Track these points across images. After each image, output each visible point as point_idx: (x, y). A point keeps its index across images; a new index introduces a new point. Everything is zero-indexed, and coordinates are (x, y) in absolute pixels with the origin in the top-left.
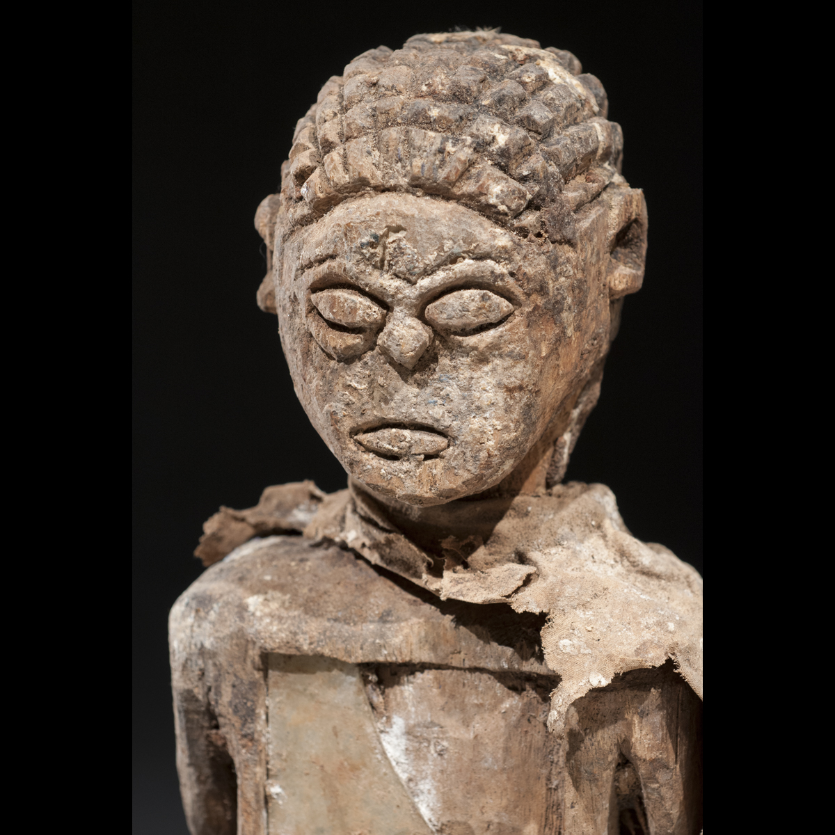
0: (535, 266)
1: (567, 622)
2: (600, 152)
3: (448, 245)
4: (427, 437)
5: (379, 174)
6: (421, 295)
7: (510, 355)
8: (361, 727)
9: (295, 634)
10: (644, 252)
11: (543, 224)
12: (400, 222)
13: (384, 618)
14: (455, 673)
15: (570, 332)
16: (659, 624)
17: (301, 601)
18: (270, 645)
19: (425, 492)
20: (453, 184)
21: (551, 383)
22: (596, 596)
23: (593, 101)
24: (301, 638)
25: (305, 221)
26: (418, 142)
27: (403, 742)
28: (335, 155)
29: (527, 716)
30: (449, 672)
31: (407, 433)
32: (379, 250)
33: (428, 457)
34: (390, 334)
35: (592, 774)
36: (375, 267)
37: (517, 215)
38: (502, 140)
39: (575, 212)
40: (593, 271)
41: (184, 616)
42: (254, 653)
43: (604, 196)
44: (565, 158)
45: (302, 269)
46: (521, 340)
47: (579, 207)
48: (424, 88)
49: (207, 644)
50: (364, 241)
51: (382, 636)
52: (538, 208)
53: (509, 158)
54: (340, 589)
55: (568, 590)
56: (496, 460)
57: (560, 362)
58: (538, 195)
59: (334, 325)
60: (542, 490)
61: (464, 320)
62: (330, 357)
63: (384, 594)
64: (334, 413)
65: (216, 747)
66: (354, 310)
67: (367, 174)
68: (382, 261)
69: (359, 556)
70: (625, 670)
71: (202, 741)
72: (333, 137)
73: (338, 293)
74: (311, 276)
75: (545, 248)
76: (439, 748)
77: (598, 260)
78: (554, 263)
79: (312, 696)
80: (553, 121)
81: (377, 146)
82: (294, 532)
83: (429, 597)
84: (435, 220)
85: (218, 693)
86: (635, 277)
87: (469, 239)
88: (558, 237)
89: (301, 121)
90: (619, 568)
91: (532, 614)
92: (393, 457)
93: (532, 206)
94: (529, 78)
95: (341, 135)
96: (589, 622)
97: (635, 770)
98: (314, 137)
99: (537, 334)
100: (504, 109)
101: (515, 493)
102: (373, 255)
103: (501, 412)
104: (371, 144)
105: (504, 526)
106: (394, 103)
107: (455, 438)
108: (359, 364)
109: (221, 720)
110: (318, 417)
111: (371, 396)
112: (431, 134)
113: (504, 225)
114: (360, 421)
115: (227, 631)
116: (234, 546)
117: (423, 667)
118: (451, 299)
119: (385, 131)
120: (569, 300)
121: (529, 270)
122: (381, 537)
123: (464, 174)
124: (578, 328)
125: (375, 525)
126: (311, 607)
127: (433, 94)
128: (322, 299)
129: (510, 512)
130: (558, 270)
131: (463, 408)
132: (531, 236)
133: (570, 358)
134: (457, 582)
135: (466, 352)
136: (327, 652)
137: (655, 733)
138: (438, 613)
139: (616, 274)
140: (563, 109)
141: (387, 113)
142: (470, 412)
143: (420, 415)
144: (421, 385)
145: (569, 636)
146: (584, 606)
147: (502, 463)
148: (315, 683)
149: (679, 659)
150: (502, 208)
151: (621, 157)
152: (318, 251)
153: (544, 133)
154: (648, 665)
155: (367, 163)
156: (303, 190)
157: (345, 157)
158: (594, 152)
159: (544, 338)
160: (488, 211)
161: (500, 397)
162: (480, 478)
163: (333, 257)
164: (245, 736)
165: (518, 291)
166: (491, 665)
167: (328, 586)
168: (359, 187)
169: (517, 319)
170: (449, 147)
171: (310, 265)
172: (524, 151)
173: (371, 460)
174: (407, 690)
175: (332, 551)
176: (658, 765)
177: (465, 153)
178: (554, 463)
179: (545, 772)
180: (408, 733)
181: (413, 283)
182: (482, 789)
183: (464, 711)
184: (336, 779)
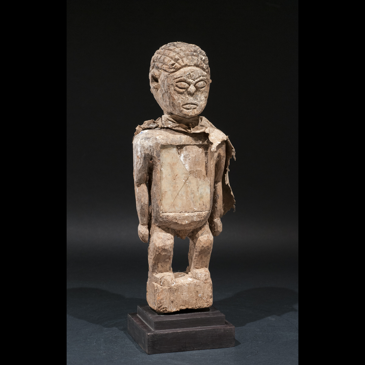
1: (211, 135)
3: (200, 74)
4: (194, 106)
5: (189, 63)
6: (195, 82)
8: (177, 156)
9: (167, 141)
12: (193, 71)
14: (191, 146)
17: (166, 136)
18: (162, 144)
19: (193, 115)
25: (174, 72)
26: (194, 58)
28: (181, 61)
31: (191, 105)
33: (194, 109)
34: (191, 89)
36: (189, 78)
37: (206, 70)
38: (203, 58)
42: (160, 145)
45: (174, 79)
49: (151, 145)
50: (188, 74)
51: (181, 140)
53: (205, 61)
59: (180, 88)
61: (201, 86)
62: (179, 94)
65: (151, 163)
67: (187, 63)
69: (170, 129)
74: (176, 80)
76: (189, 158)
79: (168, 152)
81: (188, 59)
82: (150, 128)
84: (198, 70)
85: (153, 153)
87: (202, 73)
91: (208, 133)
92: (188, 109)
93: (207, 68)
102: (189, 76)
103: (204, 101)
107: (198, 105)
108: (184, 94)
109: (153, 158)
111: (185, 99)
113: (204, 71)
114: (184, 103)
115: (154, 143)
117: (186, 145)
118: (200, 83)
123: (200, 63)
126: (168, 137)
127: (191, 51)
128: (179, 84)
131: (200, 100)
134: (193, 130)
135: (200, 91)
136: (172, 144)
138: (188, 136)
143: (193, 102)
144: (193, 97)
145: (212, 137)
146: (213, 132)
148: (169, 150)
152: (178, 76)
154: (225, 140)
155: (186, 61)
157: (183, 61)
161: (204, 99)
163: (181, 77)
164: (158, 160)
165: (207, 82)
166: (198, 143)
168: (186, 66)
169: (206, 86)
170: (198, 59)
173: (185, 110)
174: (184, 149)
175: (165, 129)
177: (200, 60)
179: (205, 161)
180: (184, 157)
181: (194, 80)
182: (196, 164)
183: (193, 152)
184: (172, 166)
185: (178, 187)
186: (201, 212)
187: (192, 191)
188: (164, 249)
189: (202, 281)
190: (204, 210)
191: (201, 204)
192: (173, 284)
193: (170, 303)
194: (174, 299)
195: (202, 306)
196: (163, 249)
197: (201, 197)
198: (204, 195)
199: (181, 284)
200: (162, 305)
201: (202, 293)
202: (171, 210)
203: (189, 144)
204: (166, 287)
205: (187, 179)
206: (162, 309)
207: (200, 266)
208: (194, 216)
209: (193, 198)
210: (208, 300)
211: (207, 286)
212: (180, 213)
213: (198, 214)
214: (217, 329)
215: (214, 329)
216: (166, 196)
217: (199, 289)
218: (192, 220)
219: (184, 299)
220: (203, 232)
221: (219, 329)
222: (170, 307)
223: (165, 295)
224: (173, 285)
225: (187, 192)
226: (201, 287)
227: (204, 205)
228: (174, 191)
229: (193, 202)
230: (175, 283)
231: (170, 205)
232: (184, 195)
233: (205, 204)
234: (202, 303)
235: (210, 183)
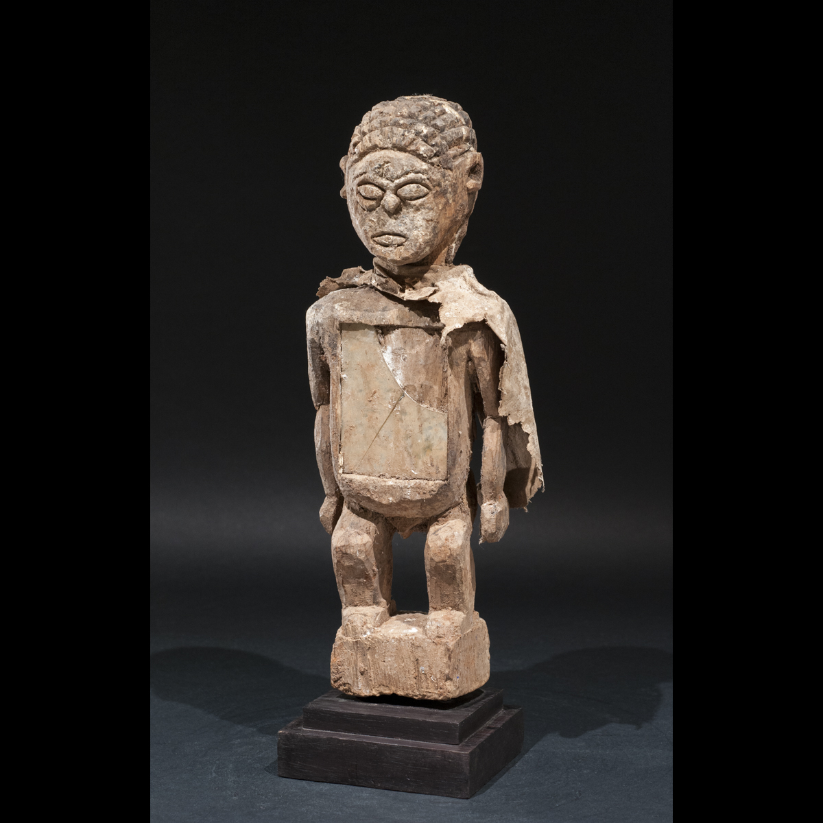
0: (437, 176)
1: (449, 307)
2: (464, 138)
3: (405, 168)
4: (398, 238)
5: (382, 143)
6: (396, 186)
7: (428, 208)
8: (375, 350)
9: (352, 316)
10: (482, 176)
11: (440, 162)
12: (388, 160)
13: (384, 310)
14: (410, 329)
15: (451, 201)
16: (482, 308)
17: (354, 304)
18: (342, 320)
19: (398, 258)
20: (407, 146)
21: (443, 220)
22: (460, 298)
23: (463, 120)
24: (354, 317)
25: (356, 161)
26: (395, 132)
27: (391, 356)
28: (367, 137)
29: (436, 344)
30: (407, 329)
31: (391, 237)
32: (381, 170)
33: (399, 245)
34: (385, 200)
35: (457, 363)
36: (380, 176)
37: (430, 158)
38: (425, 131)
39: (453, 158)
40: (460, 180)
41: (311, 312)
42: (337, 323)
43: (466, 154)
44: (449, 139)
45: (355, 178)
46: (431, 203)
47: (455, 157)
48: (399, 114)
49: (320, 321)
50: (376, 166)
51: (383, 315)
52: (438, 156)
53: (428, 138)
54: (369, 300)
55: (449, 295)
56: (423, 246)
57: (447, 212)
58: (438, 151)
59: (365, 198)
60: (443, 264)
61: (411, 195)
62: (364, 210)
63: (384, 301)
64: (366, 230)
65: (323, 362)
66: (372, 192)
67: (377, 143)
68: (382, 174)
69: (377, 290)
70: (468, 322)
71: (317, 360)
72: (366, 131)
73: (367, 186)
74: (358, 180)
75: (440, 170)
76: (404, 357)
77: (462, 177)
78: (444, 176)
79: (358, 339)
80: (445, 126)
81: (381, 134)
82: (354, 286)
83: (400, 301)
84: (400, 159)
85: (324, 339)
86: (477, 184)
87: (413, 166)
88: (446, 167)
89: (357, 127)
90: (470, 291)
91: (436, 303)
92: (386, 246)
93: (436, 155)
94: (437, 111)
95: (369, 130)
96: (456, 307)
97: (474, 363)
98: (360, 132)
99: (437, 201)
100: (426, 121)
101: (432, 264)
102: (379, 172)
103: (424, 229)
104: (379, 133)
105: (427, 275)
106: (388, 118)
107: (408, 238)
108: (375, 212)
109: (324, 350)
110: (360, 232)
111: (378, 224)
112: (400, 129)
113: (425, 162)
114: (375, 232)
115: (327, 316)
116: (330, 291)
117: (398, 327)
118: (406, 187)
119: (383, 128)
120: (450, 190)
121: (434, 178)
122: (383, 280)
123: (411, 143)
124: (454, 201)
125: (382, 276)
126: (358, 307)
127: (402, 116)
128: (361, 189)
129: (430, 271)
130: (446, 178)
131: (411, 227)
132: (435, 166)
133: (450, 212)
134: (410, 294)
135: (412, 206)
136: (363, 322)
137: (480, 347)
138: (403, 307)
139: (469, 182)
140: (449, 122)
141: (385, 122)
142: (414, 229)
143: (396, 230)
144: (396, 219)
145: (449, 312)
146: (455, 301)
147: (425, 248)
148: (359, 334)
149: (487, 318)
150: (425, 155)
151: (476, 142)
152: (360, 171)
153: (442, 130)
154: (477, 321)
155: (377, 139)
156: (356, 150)
157: (370, 137)
158: (461, 138)
159: (440, 203)
160: (419, 156)
161: (424, 223)
162: (417, 253)
163: (365, 173)
164: (333, 355)
165: (430, 185)
166: (422, 325)
167: (365, 299)
168: (375, 148)
169: (430, 195)
170: (406, 134)
171: (358, 177)
172: (433, 136)
173: (378, 247)
174: (393, 336)
175: (367, 288)
176: (481, 359)
177: (412, 136)
178: (448, 254)
179: (442, 365)
180: (393, 352)
181: (393, 182)
182: (419, 372)
183: (412, 343)
184: (366, 371)
185: (377, 418)
186: (426, 481)
187: (408, 432)
188: (346, 554)
189: (430, 638)
190: (434, 476)
191: (427, 464)
192: (365, 634)
193: (357, 675)
194: (366, 668)
195: (429, 694)
196: (344, 554)
197: (428, 448)
198: (435, 442)
199: (380, 638)
200: (341, 677)
201: (428, 664)
202: (362, 470)
203: (403, 324)
204: (350, 639)
205: (397, 403)
206: (341, 685)
207: (439, 604)
208: (406, 487)
209: (411, 447)
210: (441, 684)
211: (440, 651)
212: (379, 477)
213: (415, 484)
214: (427, 750)
215: (419, 749)
216: (353, 436)
217: (420, 654)
218: (401, 497)
219: (387, 672)
220: (440, 529)
221: (431, 750)
222: (357, 683)
223: (347, 656)
224: (365, 636)
225: (398, 432)
226: (424, 651)
227: (432, 465)
228: (369, 427)
229: (409, 455)
230: (368, 633)
231: (361, 457)
232: (392, 438)
233: (435, 463)
234: (427, 688)
235: (446, 417)
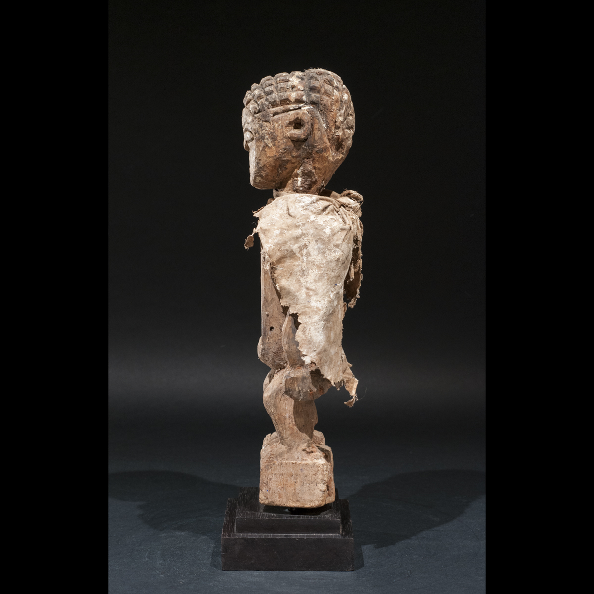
2: (293, 100)
11: (261, 117)
15: (270, 145)
37: (256, 114)
39: (273, 114)
40: (279, 130)
43: (291, 112)
46: (254, 145)
52: (260, 112)
53: (257, 99)
57: (268, 153)
60: (291, 191)
75: (260, 122)
77: (281, 128)
78: (261, 126)
99: (258, 144)
113: (252, 116)
120: (268, 137)
121: (255, 127)
130: (263, 128)
132: (257, 119)
133: (272, 153)
140: (279, 88)
153: (268, 93)
158: (288, 100)
159: (260, 146)
169: (254, 140)
178: (293, 184)
